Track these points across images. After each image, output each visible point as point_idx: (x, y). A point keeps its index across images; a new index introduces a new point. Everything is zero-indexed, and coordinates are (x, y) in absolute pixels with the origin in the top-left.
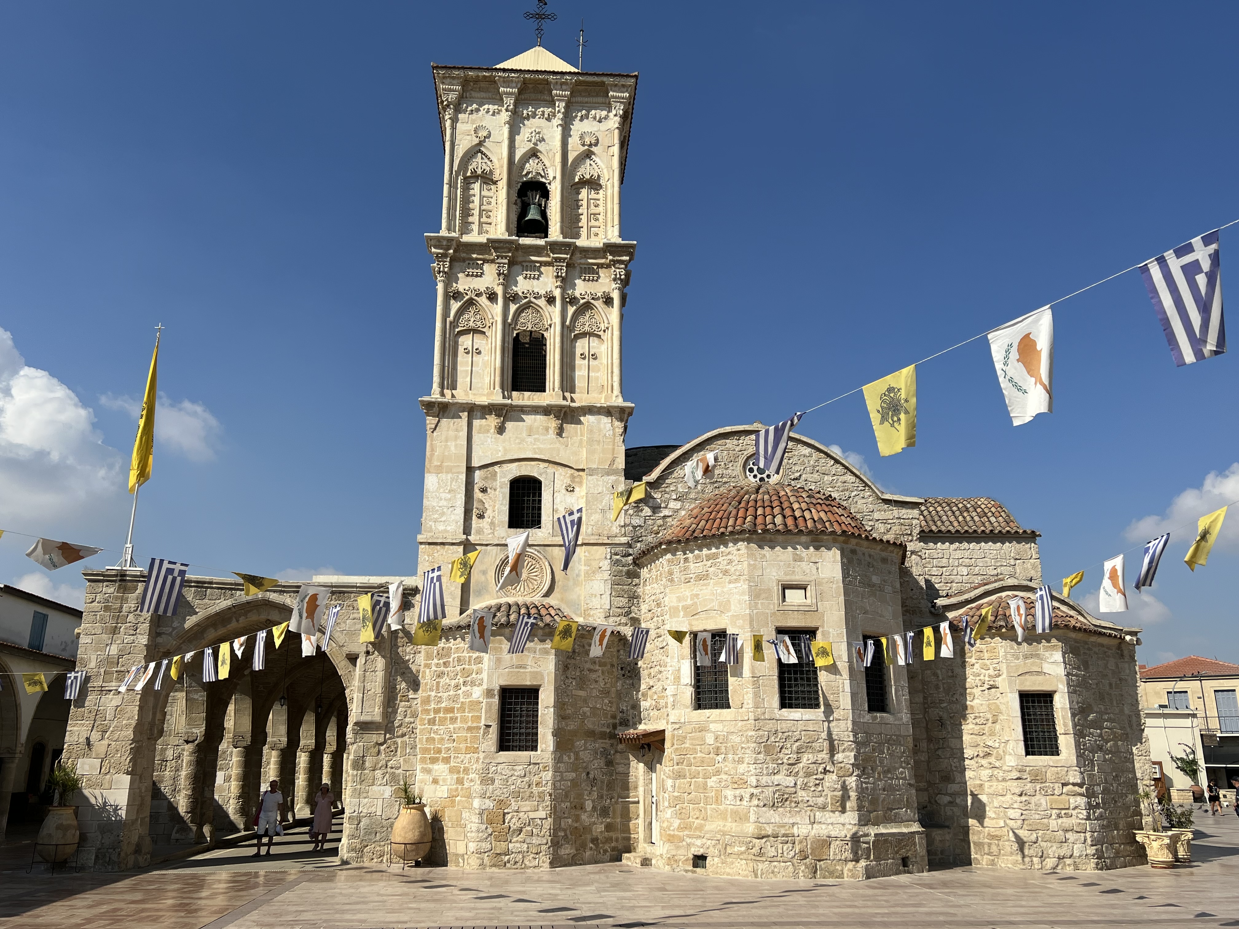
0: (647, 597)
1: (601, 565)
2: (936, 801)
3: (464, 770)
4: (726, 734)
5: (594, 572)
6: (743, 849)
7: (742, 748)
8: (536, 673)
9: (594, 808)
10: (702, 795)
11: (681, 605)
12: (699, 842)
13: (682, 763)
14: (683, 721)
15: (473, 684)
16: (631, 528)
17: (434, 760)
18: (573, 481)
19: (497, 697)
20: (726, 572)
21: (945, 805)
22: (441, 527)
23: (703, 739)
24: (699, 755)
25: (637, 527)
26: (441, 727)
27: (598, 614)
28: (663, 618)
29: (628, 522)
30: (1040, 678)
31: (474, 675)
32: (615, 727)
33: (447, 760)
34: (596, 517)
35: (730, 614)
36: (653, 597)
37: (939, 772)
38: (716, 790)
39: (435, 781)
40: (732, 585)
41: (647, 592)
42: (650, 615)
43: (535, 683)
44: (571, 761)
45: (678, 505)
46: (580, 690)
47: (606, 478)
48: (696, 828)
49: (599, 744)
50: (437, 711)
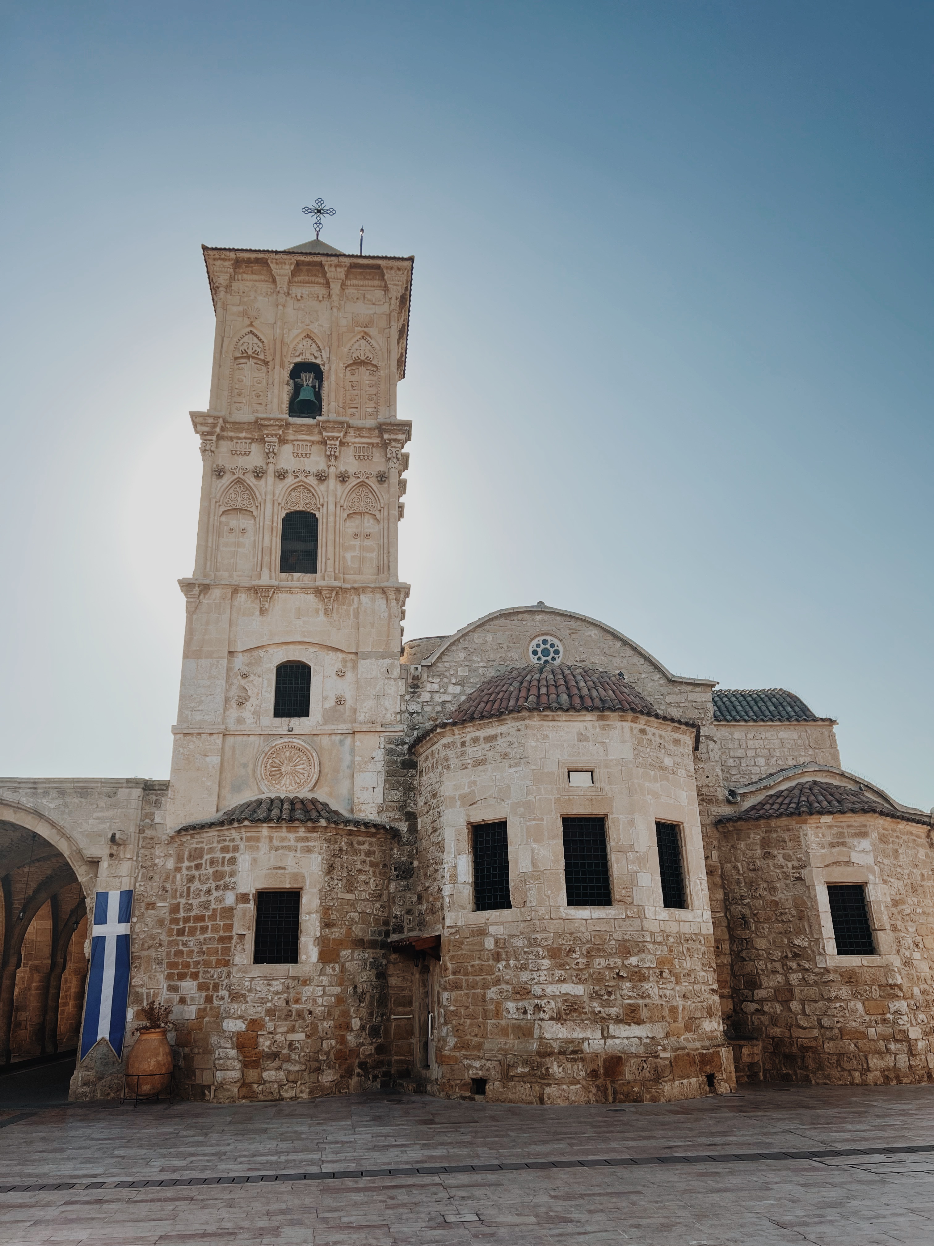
0: (423, 789)
1: (374, 755)
2: (742, 1009)
3: (214, 987)
4: (506, 937)
5: (366, 763)
6: (527, 1070)
7: (525, 952)
8: (297, 874)
9: (363, 1028)
10: (480, 1008)
11: (457, 794)
12: (477, 1064)
13: (459, 972)
14: (459, 924)
15: (226, 887)
16: (407, 715)
17: (182, 977)
18: (345, 666)
19: (252, 902)
20: (505, 756)
21: (753, 1014)
22: (198, 717)
23: (482, 944)
24: (477, 962)
25: (413, 713)
26: (191, 938)
27: (370, 809)
28: (438, 810)
29: (404, 708)
30: (849, 869)
31: (227, 879)
32: (387, 934)
33: (195, 976)
34: (370, 704)
35: (510, 801)
36: (429, 789)
37: (743, 976)
38: (497, 1002)
39: (182, 1001)
40: (513, 770)
41: (423, 783)
42: (425, 809)
43: (295, 886)
44: (335, 973)
45: (458, 689)
46: (348, 892)
47: (380, 662)
48: (475, 1047)
49: (368, 955)
50: (186, 920)
